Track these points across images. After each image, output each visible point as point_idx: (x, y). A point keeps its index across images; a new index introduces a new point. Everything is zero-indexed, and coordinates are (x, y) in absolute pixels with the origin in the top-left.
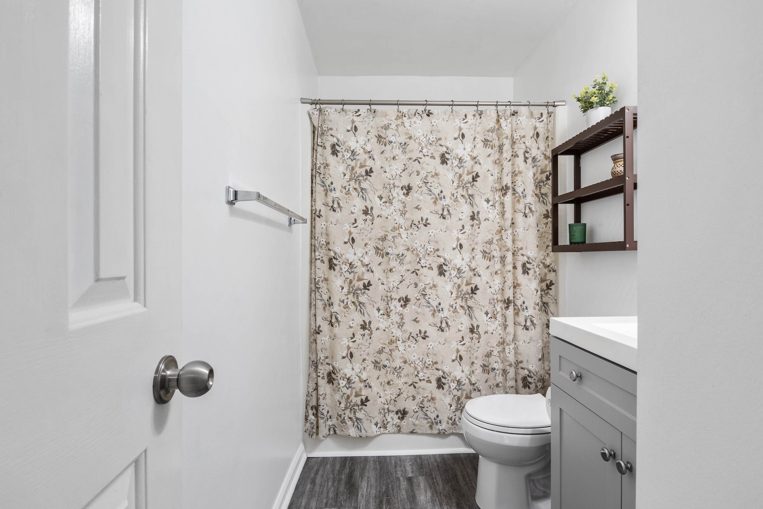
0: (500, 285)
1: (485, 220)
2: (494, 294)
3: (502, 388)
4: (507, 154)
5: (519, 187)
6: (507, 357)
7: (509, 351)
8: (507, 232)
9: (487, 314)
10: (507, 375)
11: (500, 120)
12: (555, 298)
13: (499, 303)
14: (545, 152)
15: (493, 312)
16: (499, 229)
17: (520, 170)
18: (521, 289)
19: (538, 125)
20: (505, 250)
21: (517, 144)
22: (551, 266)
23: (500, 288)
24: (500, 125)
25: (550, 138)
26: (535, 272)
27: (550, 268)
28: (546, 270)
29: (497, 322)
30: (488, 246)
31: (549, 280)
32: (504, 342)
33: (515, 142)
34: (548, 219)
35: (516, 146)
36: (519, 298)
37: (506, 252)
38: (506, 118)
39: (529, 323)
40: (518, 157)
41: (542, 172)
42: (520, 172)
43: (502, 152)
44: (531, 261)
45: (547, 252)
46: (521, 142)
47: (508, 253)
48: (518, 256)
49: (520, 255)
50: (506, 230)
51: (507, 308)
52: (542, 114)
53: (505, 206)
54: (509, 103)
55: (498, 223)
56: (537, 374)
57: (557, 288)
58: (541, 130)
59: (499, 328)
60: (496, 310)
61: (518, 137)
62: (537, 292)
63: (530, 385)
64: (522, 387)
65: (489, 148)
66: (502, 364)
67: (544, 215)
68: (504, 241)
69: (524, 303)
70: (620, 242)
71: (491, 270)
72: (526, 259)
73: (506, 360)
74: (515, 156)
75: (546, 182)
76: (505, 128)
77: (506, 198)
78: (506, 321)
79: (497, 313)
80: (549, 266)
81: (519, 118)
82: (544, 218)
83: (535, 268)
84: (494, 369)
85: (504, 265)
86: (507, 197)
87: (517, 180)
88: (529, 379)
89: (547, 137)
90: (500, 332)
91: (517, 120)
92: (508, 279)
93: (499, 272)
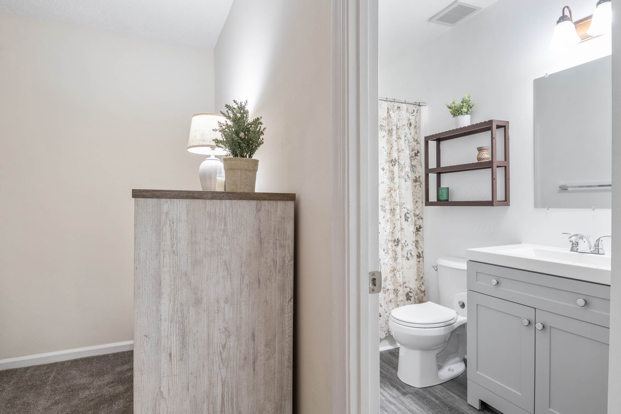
0: (390, 230)
1: (382, 183)
2: (387, 236)
3: (394, 302)
4: (395, 136)
5: (402, 160)
6: (398, 280)
7: (399, 276)
8: (396, 192)
9: (384, 250)
10: (399, 293)
11: (390, 112)
12: (423, 237)
13: (390, 242)
14: (414, 137)
15: (387, 249)
16: (389, 189)
17: (403, 148)
18: (404, 232)
19: (411, 117)
20: (395, 204)
21: (400, 130)
22: (420, 215)
23: (390, 232)
24: (390, 115)
25: (417, 128)
26: (412, 220)
27: (419, 217)
28: (416, 218)
29: (389, 256)
30: (384, 202)
31: (418, 225)
32: (394, 270)
33: (398, 129)
34: (417, 183)
35: (399, 131)
36: (403, 238)
37: (396, 206)
38: (394, 111)
39: (409, 255)
40: (401, 139)
41: (413, 150)
42: (402, 150)
43: (392, 135)
44: (409, 212)
45: (416, 206)
46: (403, 129)
47: (397, 207)
48: (402, 208)
49: (403, 208)
50: (395, 190)
51: (397, 245)
52: (414, 110)
53: (395, 173)
54: (394, 100)
55: (388, 185)
56: (415, 290)
57: (423, 230)
58: (413, 122)
59: (390, 260)
60: (388, 247)
61: (401, 125)
62: (414, 233)
63: (411, 298)
64: (406, 300)
65: (383, 131)
66: (393, 285)
67: (414, 180)
68: (393, 198)
69: (406, 241)
71: (386, 219)
72: (406, 211)
73: (397, 282)
74: (399, 138)
75: (415, 157)
76: (394, 118)
78: (396, 255)
79: (389, 250)
80: (418, 215)
81: (401, 112)
82: (414, 182)
83: (412, 217)
84: (388, 290)
85: (394, 215)
86: (395, 167)
87: (400, 156)
88: (410, 294)
89: (415, 127)
90: (391, 263)
91: (400, 113)
92: (397, 225)
93: (389, 220)
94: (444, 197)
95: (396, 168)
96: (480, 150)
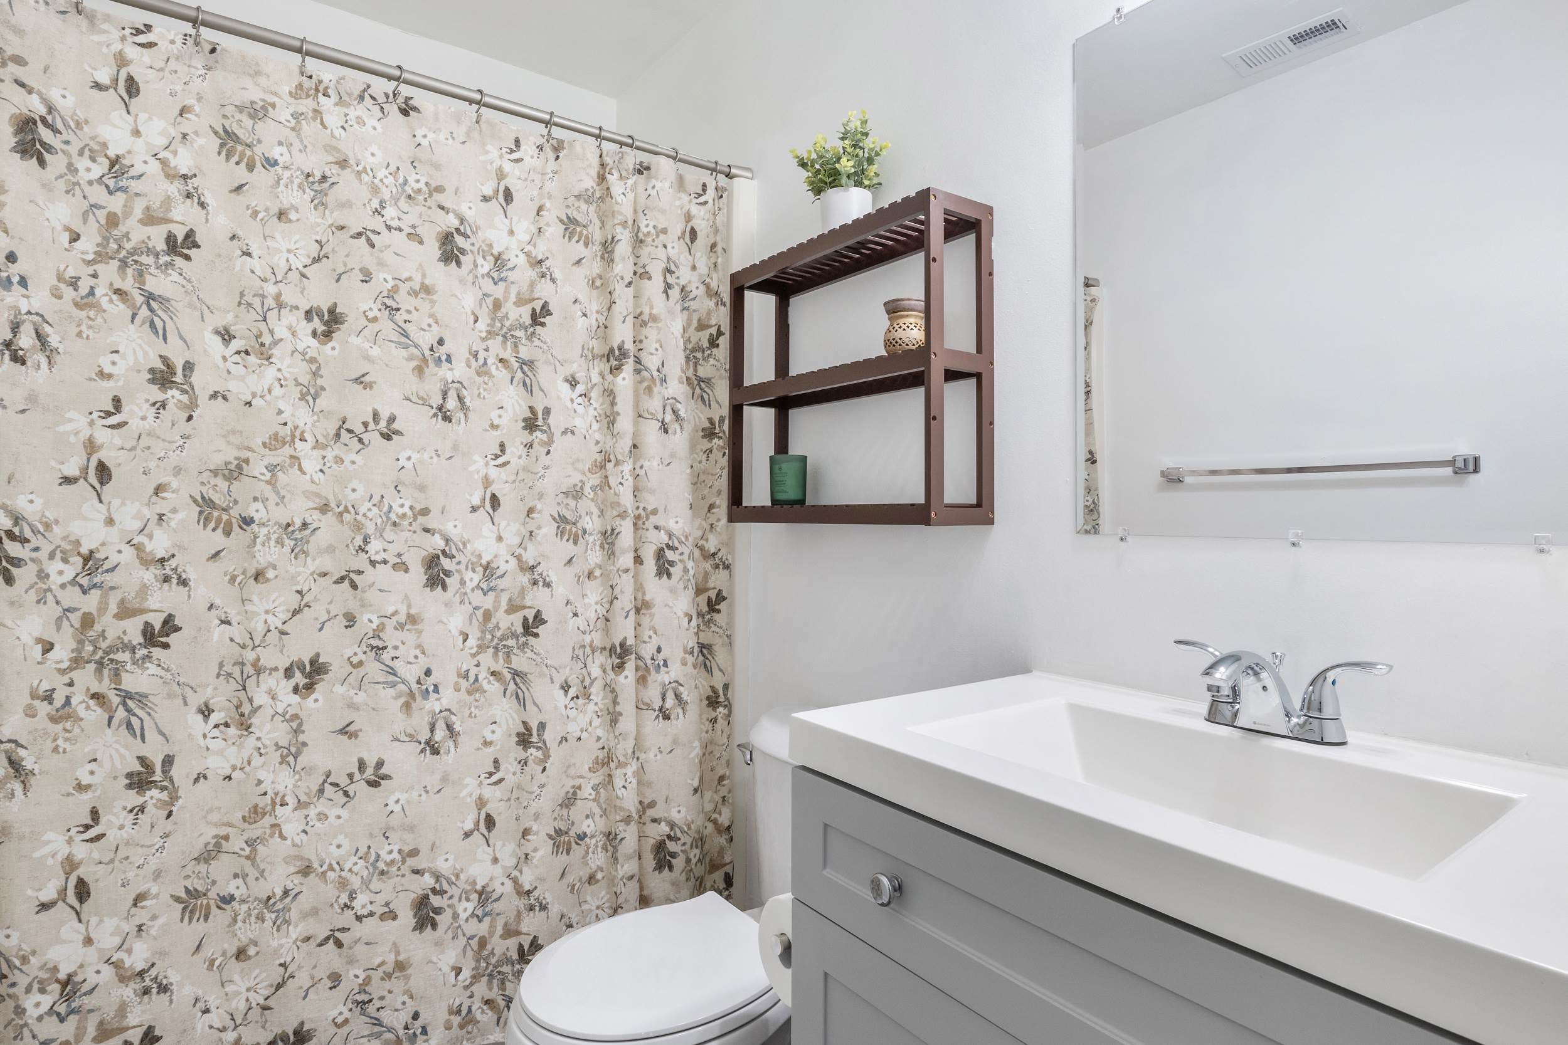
0: (599, 607)
1: (565, 432)
2: (584, 633)
3: (603, 883)
4: (623, 267)
5: (652, 354)
6: (618, 797)
7: (622, 783)
8: (621, 468)
9: (565, 687)
10: (619, 848)
11: (608, 177)
12: (729, 633)
13: (597, 654)
14: (708, 280)
15: (582, 682)
16: (599, 457)
17: (655, 311)
18: (652, 616)
19: (695, 210)
20: (615, 513)
21: (647, 246)
22: (720, 555)
23: (601, 616)
24: (608, 188)
25: (719, 249)
26: (686, 570)
27: (717, 561)
28: (708, 565)
29: (591, 707)
30: (572, 503)
31: (715, 588)
32: (609, 757)
33: (641, 241)
34: (714, 441)
35: (645, 251)
36: (647, 640)
37: (618, 521)
38: (624, 174)
39: (670, 702)
40: (650, 278)
41: (702, 326)
42: (654, 318)
43: (612, 260)
44: (676, 544)
45: (710, 521)
46: (658, 242)
47: (623, 523)
48: (647, 530)
49: (651, 528)
50: (618, 463)
51: (619, 667)
52: (704, 185)
53: (618, 400)
54: (630, 141)
55: (597, 442)
56: (689, 828)
57: (731, 607)
58: (701, 224)
59: (597, 722)
60: (589, 674)
61: (650, 229)
62: (690, 621)
63: (674, 861)
64: (655, 870)
65: (577, 242)
66: (604, 817)
67: (703, 430)
68: (612, 491)
69: (659, 650)
70: (913, 505)
71: (579, 567)
72: (665, 538)
73: (615, 806)
74: (642, 274)
75: (709, 352)
76: (620, 198)
77: (619, 379)
78: (615, 702)
79: (592, 683)
80: (714, 554)
81: (654, 182)
82: (703, 437)
83: (687, 561)
84: (582, 837)
85: (612, 554)
86: (622, 375)
87: (646, 338)
88: (672, 846)
89: (714, 246)
90: (600, 732)
91: (649, 188)
92: (622, 592)
93: (597, 573)
94: (790, 492)
95: (625, 381)
96: (894, 312)
